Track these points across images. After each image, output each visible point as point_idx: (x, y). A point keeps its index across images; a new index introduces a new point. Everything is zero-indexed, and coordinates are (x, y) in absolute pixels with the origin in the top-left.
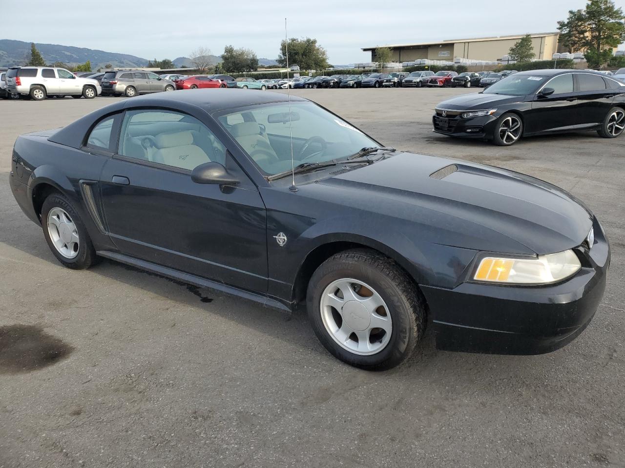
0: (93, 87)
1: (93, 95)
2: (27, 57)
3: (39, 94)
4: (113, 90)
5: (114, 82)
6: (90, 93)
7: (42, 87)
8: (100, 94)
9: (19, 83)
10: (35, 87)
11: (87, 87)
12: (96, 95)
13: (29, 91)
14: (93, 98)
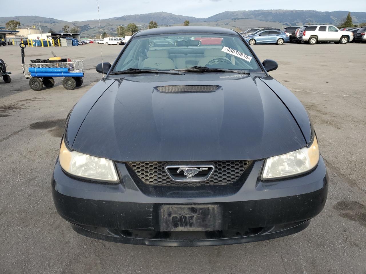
0: (348, 37)
1: (346, 42)
2: (344, 21)
3: (313, 41)
4: (361, 39)
5: (364, 33)
6: (344, 40)
7: (316, 37)
8: (351, 41)
9: (304, 35)
10: (312, 37)
11: (343, 36)
12: (348, 42)
13: (309, 39)
14: (345, 43)
